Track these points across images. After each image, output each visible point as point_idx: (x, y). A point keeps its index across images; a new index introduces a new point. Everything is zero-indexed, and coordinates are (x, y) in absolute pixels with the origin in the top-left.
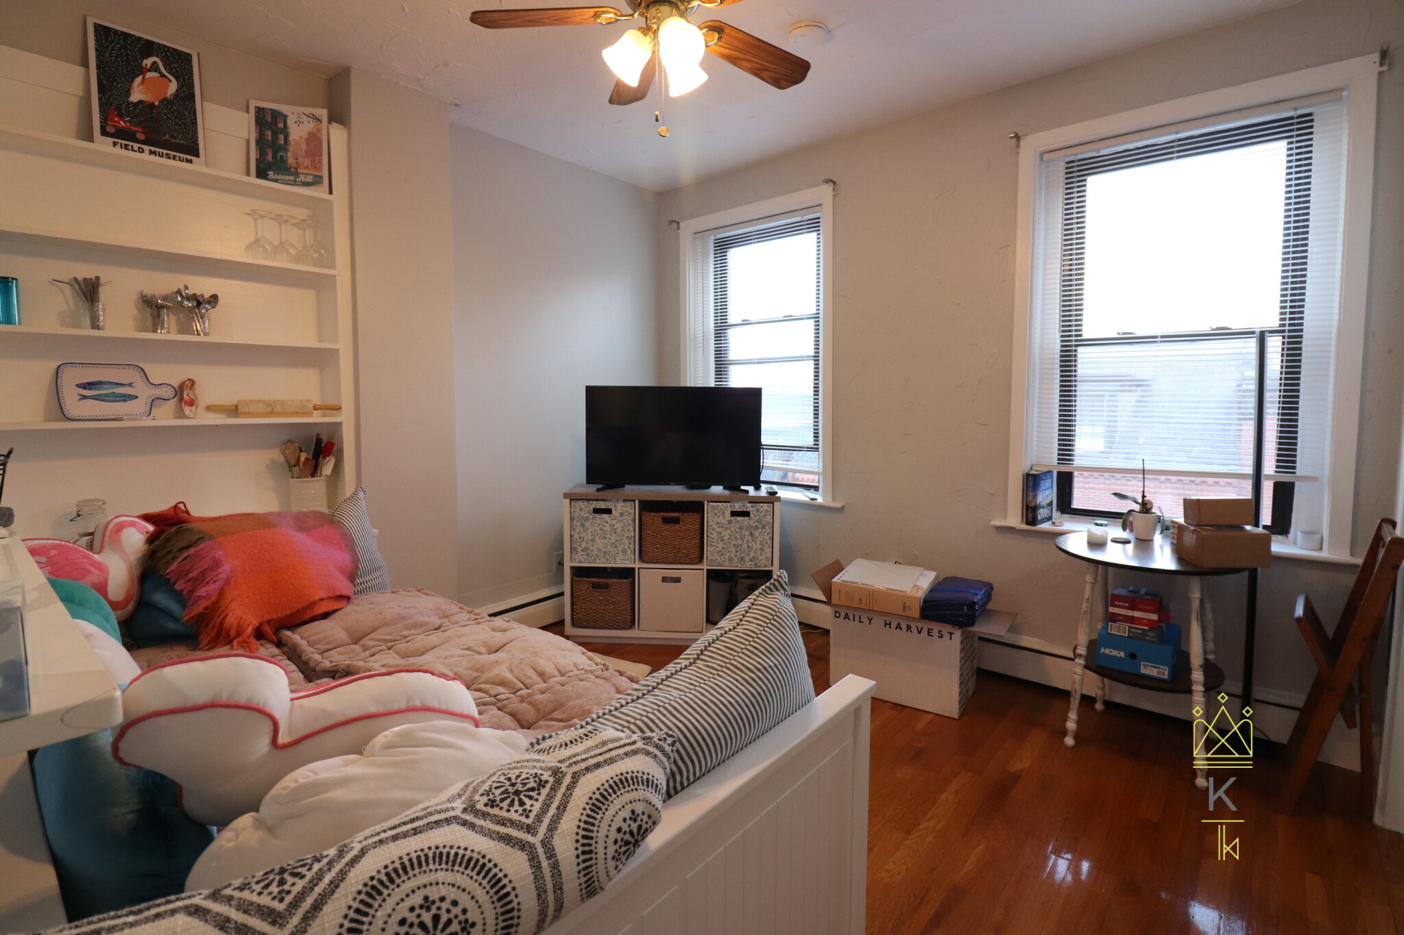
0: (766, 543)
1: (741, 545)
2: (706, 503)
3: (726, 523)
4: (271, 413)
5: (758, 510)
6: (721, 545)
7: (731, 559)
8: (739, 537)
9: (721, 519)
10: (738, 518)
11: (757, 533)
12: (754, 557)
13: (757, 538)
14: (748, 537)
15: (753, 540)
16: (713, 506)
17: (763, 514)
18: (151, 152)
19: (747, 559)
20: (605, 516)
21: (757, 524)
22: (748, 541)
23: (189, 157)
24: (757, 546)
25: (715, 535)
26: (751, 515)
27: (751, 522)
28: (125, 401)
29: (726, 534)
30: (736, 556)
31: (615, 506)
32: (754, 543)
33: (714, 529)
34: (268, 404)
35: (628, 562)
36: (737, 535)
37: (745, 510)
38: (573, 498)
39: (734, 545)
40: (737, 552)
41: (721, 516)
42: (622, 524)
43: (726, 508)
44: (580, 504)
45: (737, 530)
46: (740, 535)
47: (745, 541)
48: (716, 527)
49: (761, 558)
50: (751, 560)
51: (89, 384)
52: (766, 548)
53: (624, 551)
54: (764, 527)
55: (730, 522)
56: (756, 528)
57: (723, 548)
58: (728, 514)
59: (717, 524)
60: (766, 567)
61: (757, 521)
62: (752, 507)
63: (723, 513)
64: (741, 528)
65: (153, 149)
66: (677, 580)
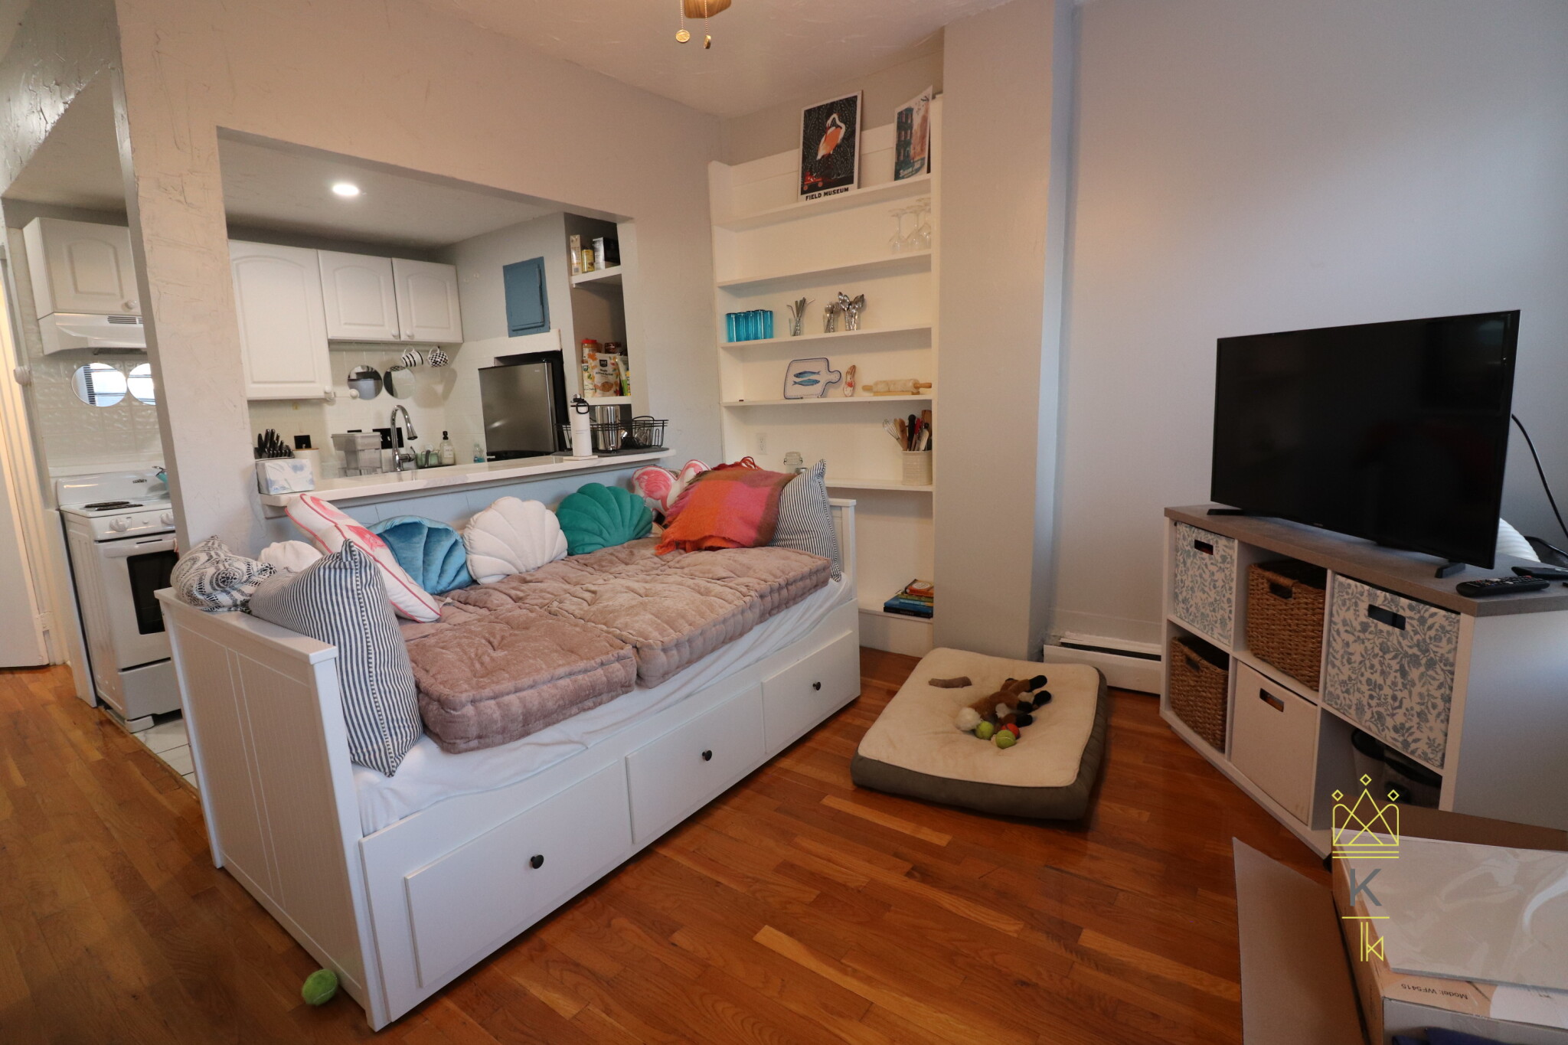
0: (1434, 706)
1: (1381, 688)
2: (1329, 573)
3: (1359, 628)
4: (889, 392)
5: (1422, 621)
6: (1346, 671)
7: (1360, 709)
8: (1378, 667)
9: (1350, 615)
10: (1382, 626)
11: (1414, 674)
12: (1403, 725)
13: (1413, 684)
14: (1394, 676)
15: (1404, 685)
16: (1341, 584)
17: (1432, 633)
18: (826, 194)
19: (1389, 722)
20: (1205, 555)
21: (1415, 650)
22: (1394, 684)
23: (846, 186)
24: (1412, 703)
25: (1338, 645)
26: (1408, 627)
27: (1405, 643)
28: (812, 385)
29: (1357, 648)
30: (1370, 706)
31: (1217, 542)
32: (1406, 693)
33: (1338, 632)
34: (887, 383)
35: (1226, 641)
36: (1376, 662)
37: (1394, 610)
38: (1176, 517)
39: (1369, 682)
40: (1371, 697)
41: (1352, 611)
42: (1223, 575)
43: (1362, 594)
44: (1183, 529)
45: (1377, 650)
46: (1381, 664)
47: (1389, 682)
48: (1342, 629)
49: (1417, 735)
50: (1396, 729)
51: (800, 374)
52: (1431, 717)
53: (1223, 623)
54: (1431, 664)
55: (1365, 628)
56: (1415, 661)
57: (1350, 679)
58: (1363, 607)
59: (1345, 623)
60: (1427, 760)
61: (1418, 645)
62: (1411, 608)
63: (1356, 604)
64: (1384, 649)
65: (826, 191)
66: (1279, 706)
